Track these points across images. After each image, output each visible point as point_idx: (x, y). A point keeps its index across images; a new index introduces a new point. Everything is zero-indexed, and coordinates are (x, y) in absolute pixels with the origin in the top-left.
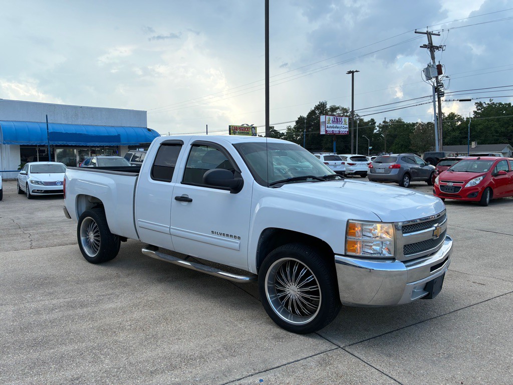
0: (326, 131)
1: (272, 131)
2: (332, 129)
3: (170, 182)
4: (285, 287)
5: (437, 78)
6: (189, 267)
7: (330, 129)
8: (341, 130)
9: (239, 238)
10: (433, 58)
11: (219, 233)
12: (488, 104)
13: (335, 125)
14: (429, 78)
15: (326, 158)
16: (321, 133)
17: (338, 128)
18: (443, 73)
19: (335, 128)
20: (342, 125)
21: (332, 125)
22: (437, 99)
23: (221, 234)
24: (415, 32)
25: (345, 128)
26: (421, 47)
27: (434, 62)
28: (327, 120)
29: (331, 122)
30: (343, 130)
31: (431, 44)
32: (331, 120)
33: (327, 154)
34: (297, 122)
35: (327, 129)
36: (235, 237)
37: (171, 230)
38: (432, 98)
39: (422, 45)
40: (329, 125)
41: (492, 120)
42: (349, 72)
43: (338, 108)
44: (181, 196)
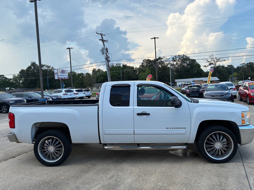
0: (58, 77)
1: (3, 78)
2: (61, 77)
3: (129, 106)
4: (214, 145)
5: (106, 54)
6: (150, 149)
7: (60, 76)
8: (65, 77)
9: (185, 128)
10: (104, 45)
11: (171, 128)
12: (112, 66)
13: (62, 74)
14: (103, 54)
15: (66, 91)
16: (55, 79)
17: (63, 76)
18: (108, 52)
19: (62, 76)
20: (65, 75)
21: (61, 74)
22: (107, 63)
23: (172, 128)
24: (96, 33)
25: (67, 76)
26: (99, 40)
27: (105, 47)
28: (58, 72)
29: (60, 73)
30: (66, 77)
31: (103, 39)
32: (60, 72)
33: (66, 89)
34: (20, 73)
35: (59, 76)
36: (182, 128)
37: (135, 132)
38: (105, 62)
39: (100, 39)
40: (59, 74)
41: (115, 72)
42: (68, 48)
43: (44, 65)
44: (141, 113)
